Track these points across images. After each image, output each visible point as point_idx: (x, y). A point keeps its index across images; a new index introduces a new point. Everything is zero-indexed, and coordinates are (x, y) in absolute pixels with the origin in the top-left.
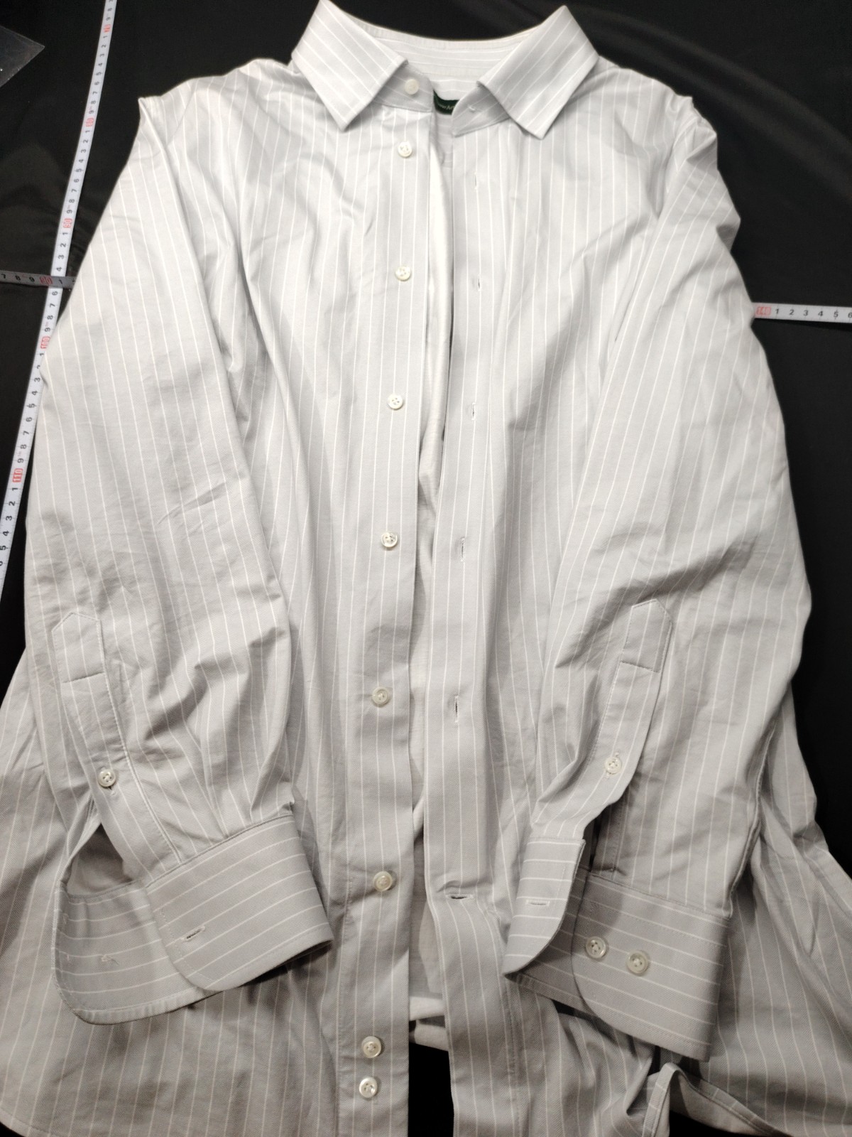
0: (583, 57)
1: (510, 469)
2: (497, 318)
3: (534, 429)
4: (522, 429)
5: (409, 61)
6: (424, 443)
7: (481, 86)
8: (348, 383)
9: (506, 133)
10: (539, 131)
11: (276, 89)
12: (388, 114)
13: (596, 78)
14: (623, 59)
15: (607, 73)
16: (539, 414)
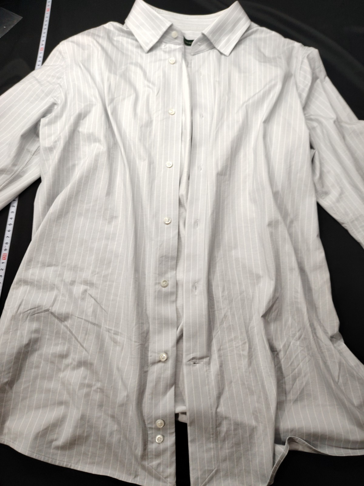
0: (245, 22)
1: (217, 191)
2: (210, 130)
3: (227, 175)
4: (222, 175)
5: (174, 24)
6: (181, 181)
7: (203, 34)
8: (150, 156)
9: (213, 54)
10: (227, 52)
11: (119, 35)
12: (165, 46)
13: (250, 31)
14: (261, 23)
15: (255, 29)
16: (228, 169)
